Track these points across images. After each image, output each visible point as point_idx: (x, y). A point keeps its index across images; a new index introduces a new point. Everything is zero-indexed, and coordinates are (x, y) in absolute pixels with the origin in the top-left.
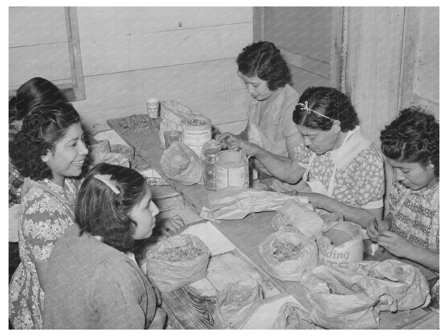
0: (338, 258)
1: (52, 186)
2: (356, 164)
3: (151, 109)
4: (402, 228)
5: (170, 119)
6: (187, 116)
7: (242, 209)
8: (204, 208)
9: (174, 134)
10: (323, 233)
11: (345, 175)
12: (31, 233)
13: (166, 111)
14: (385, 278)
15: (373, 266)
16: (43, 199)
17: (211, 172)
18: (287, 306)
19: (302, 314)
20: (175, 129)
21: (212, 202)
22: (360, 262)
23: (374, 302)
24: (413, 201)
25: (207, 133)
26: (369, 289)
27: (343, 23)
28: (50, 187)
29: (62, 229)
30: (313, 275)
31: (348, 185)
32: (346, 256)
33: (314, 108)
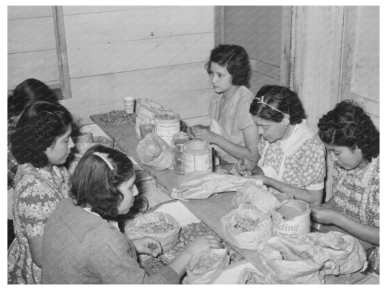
0: (289, 230)
1: (42, 173)
2: (301, 151)
3: (128, 106)
4: (340, 204)
5: (145, 114)
6: (159, 112)
7: (207, 190)
8: (174, 190)
9: (148, 127)
10: (276, 209)
11: (292, 161)
12: (24, 213)
13: (141, 108)
14: (329, 247)
15: (318, 237)
16: (35, 184)
17: (179, 159)
18: (246, 271)
19: (258, 279)
20: (148, 122)
21: (181, 184)
22: (308, 234)
23: (320, 267)
24: (349, 181)
25: (176, 126)
26: (315, 256)
27: (291, 32)
28: (41, 174)
29: (51, 210)
30: (268, 245)
31: (295, 169)
32: (296, 229)
33: (268, 102)
